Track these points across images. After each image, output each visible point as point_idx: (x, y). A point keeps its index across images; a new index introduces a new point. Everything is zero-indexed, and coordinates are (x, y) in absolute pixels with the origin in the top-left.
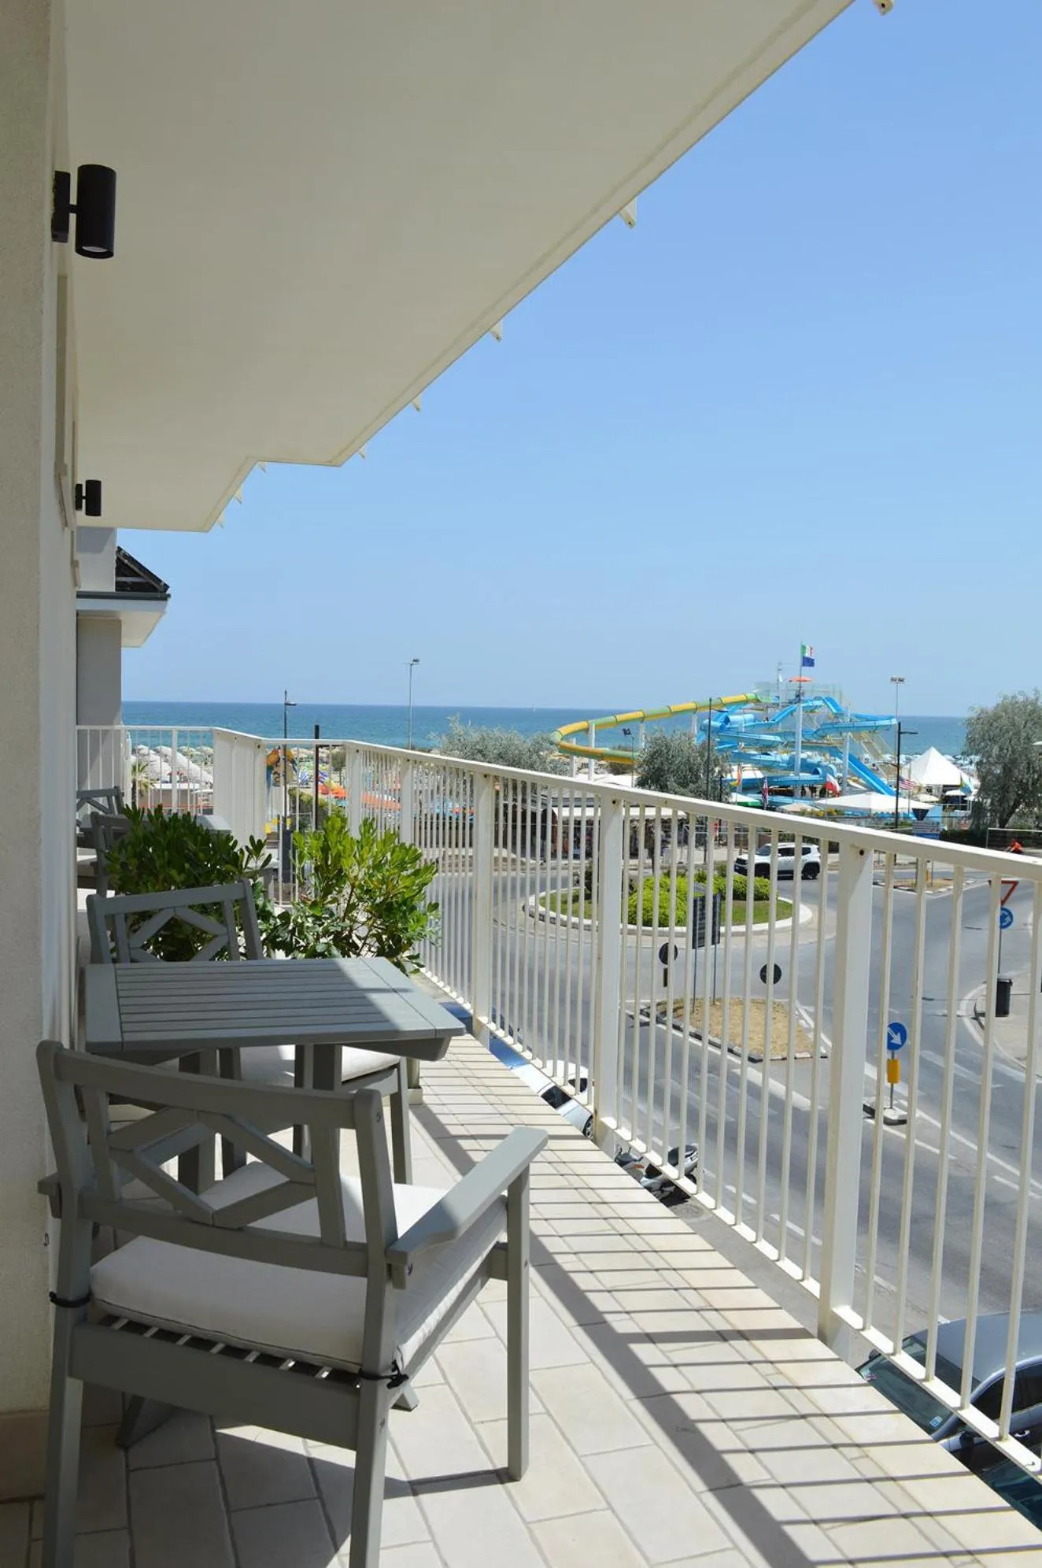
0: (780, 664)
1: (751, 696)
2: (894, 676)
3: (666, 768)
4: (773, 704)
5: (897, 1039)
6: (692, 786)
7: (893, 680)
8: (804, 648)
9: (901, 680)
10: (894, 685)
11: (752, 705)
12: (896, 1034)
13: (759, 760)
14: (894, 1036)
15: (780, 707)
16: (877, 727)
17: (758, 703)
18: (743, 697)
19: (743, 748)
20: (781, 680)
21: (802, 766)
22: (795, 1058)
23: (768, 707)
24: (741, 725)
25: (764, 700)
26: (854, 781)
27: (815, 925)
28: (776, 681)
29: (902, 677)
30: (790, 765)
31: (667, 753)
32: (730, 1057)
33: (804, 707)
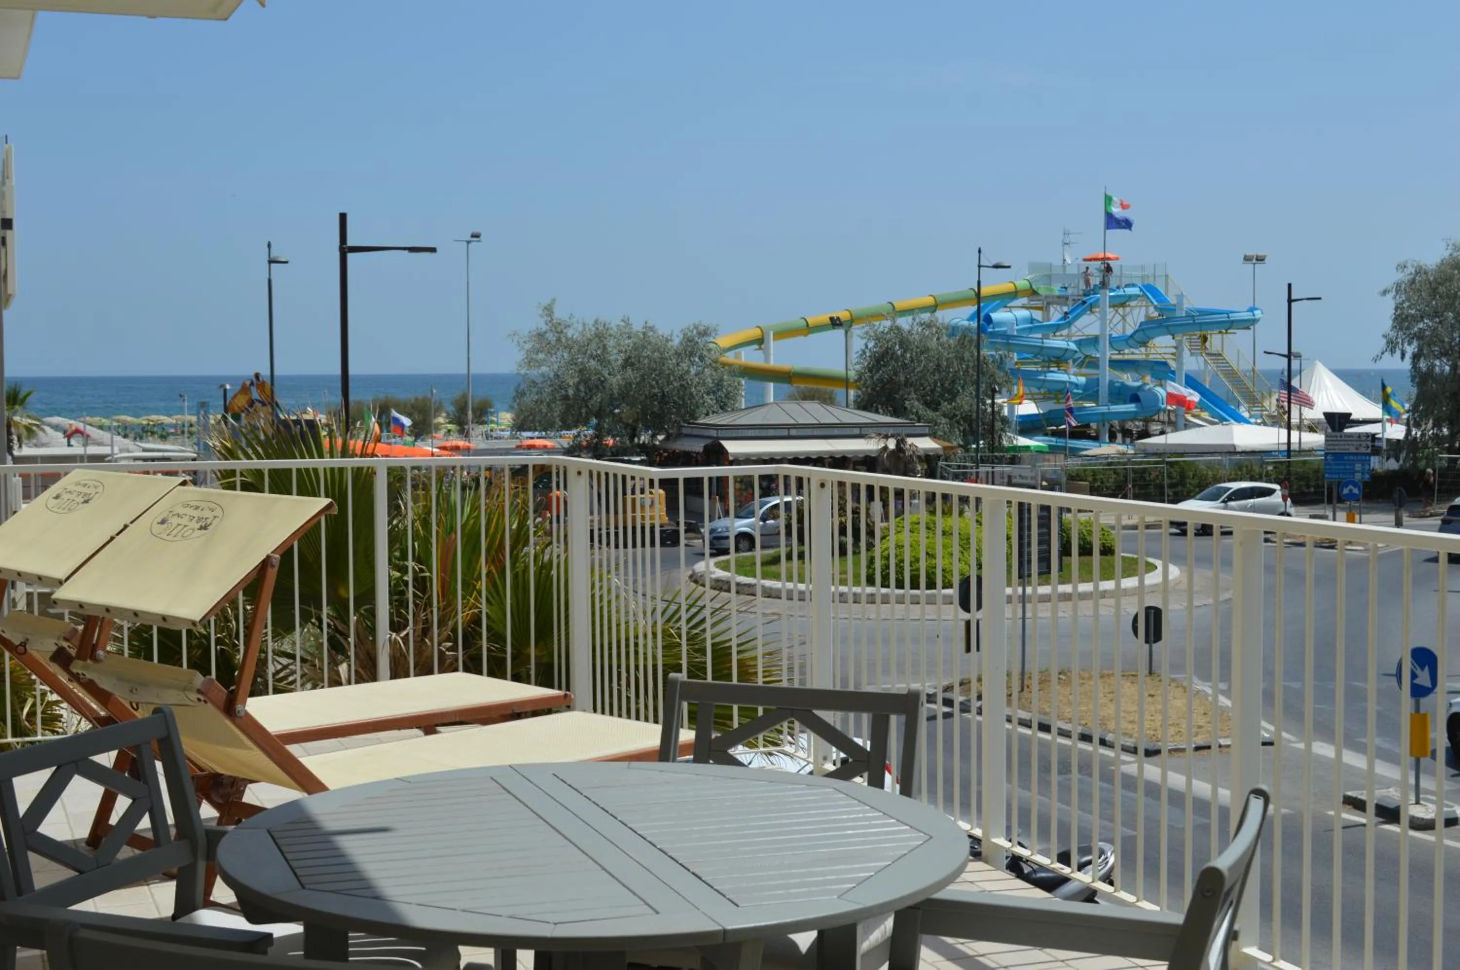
0: (1066, 233)
1: (1022, 284)
2: (1248, 254)
3: (902, 378)
4: (1059, 297)
5: (1424, 679)
6: (945, 406)
7: (1247, 259)
8: (1108, 200)
9: (1260, 259)
10: (1249, 266)
11: (1024, 301)
12: (1422, 669)
13: (1044, 381)
14: (1418, 672)
15: (1070, 302)
16: (1233, 322)
17: (1035, 298)
18: (1009, 287)
19: (1016, 363)
20: (1069, 261)
21: (1111, 394)
22: (1220, 746)
23: (1049, 304)
24: (1012, 328)
25: (1042, 291)
26: (1194, 416)
27: (1184, 586)
28: (1060, 263)
29: (1260, 254)
30: (1091, 392)
31: (902, 355)
32: (1103, 751)
33: (1111, 297)
